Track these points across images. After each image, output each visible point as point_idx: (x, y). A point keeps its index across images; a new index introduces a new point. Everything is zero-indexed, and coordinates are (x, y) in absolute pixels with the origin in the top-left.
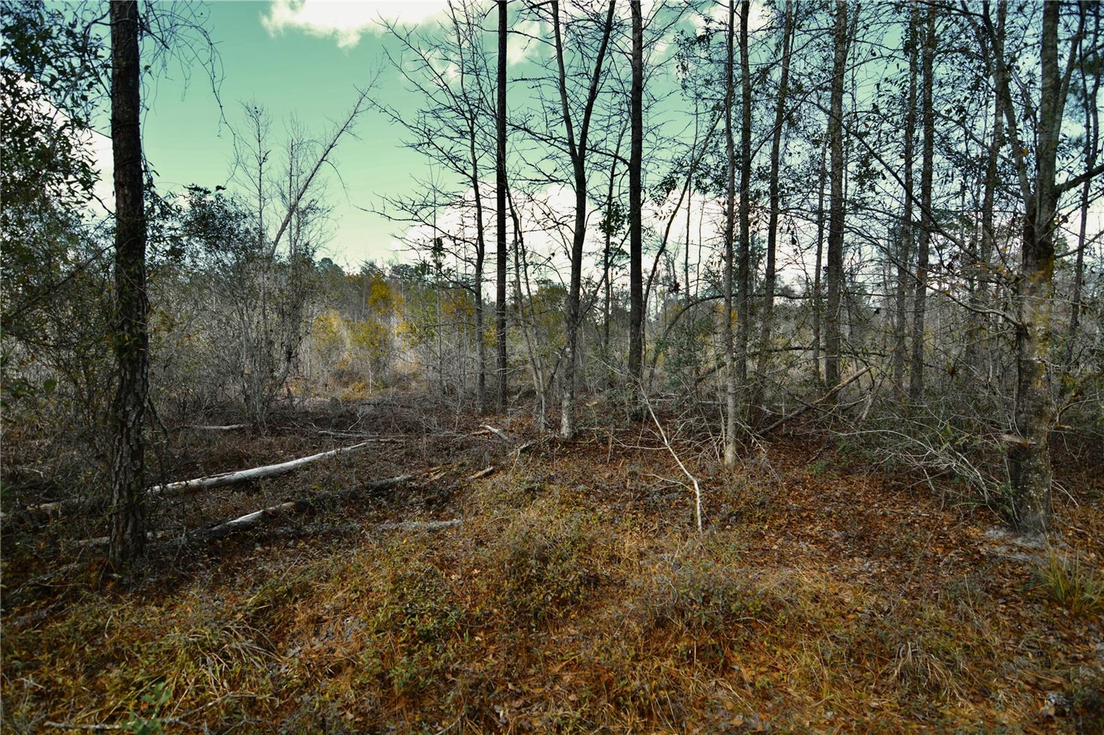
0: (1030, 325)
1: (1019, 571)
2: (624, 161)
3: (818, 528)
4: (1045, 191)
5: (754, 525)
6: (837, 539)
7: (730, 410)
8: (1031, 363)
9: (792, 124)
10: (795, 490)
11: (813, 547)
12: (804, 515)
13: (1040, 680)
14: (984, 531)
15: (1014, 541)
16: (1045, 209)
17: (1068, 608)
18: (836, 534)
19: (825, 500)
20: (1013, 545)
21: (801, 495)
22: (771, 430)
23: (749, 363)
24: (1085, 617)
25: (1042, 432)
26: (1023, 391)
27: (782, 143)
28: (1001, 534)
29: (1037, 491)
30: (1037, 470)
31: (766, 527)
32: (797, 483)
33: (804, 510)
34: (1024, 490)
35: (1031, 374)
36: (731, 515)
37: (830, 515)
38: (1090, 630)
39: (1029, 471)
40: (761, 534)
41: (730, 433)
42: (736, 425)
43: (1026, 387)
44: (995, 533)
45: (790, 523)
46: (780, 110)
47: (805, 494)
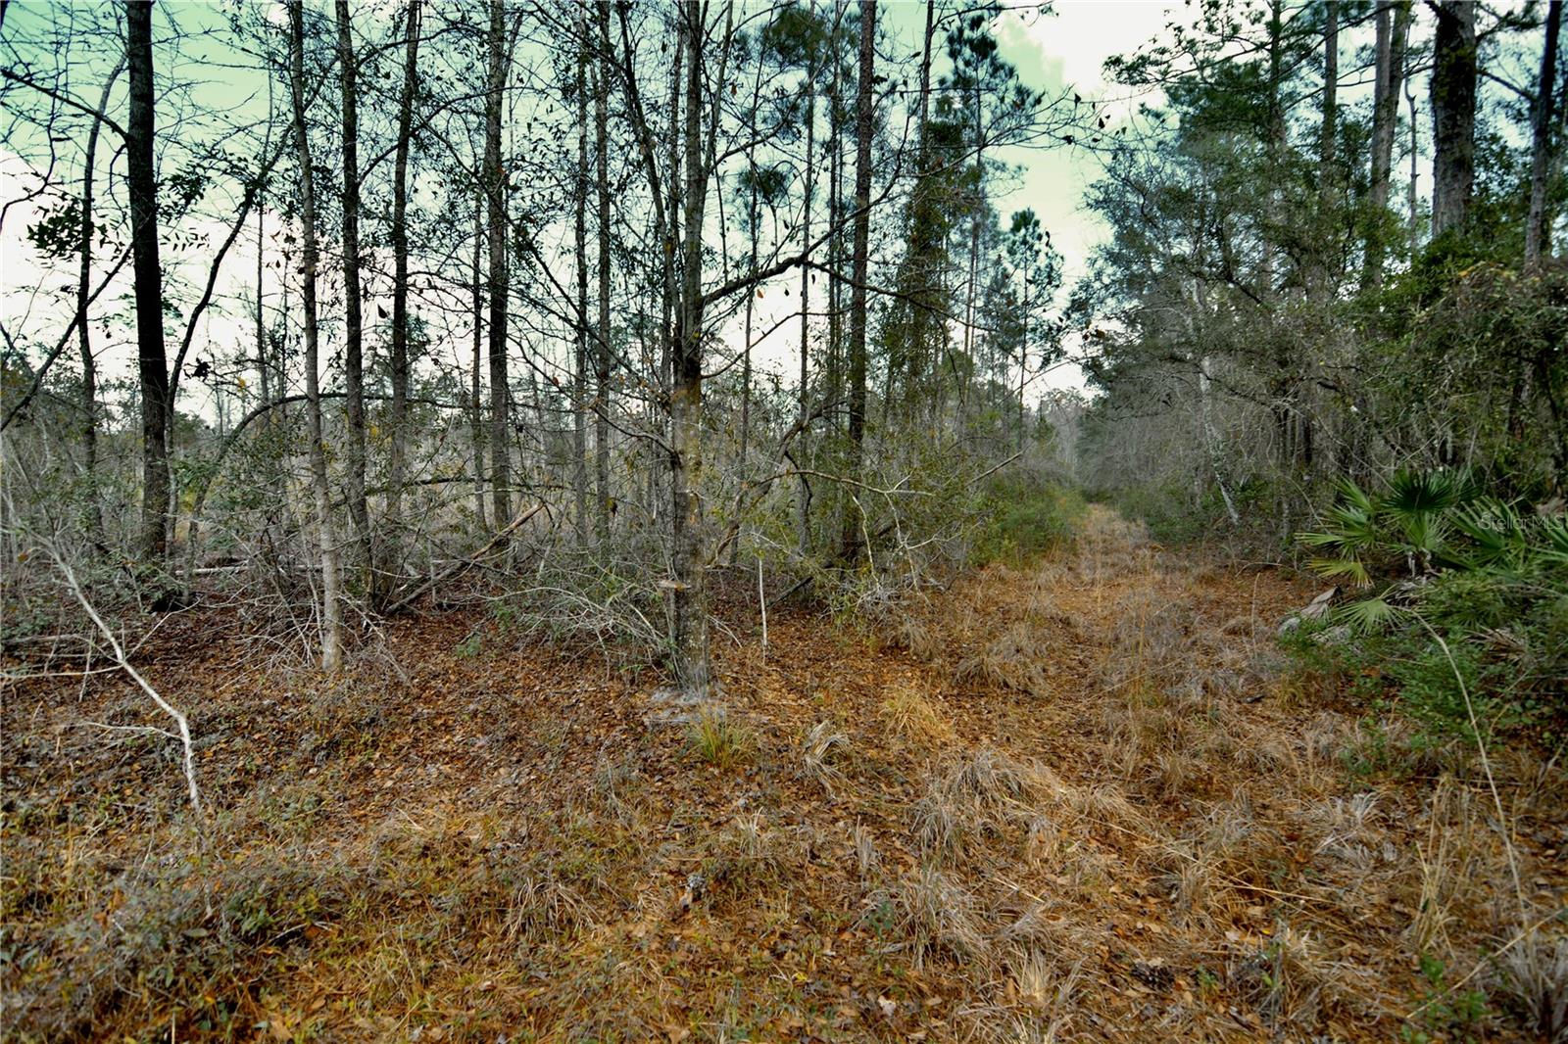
0: (682, 453)
1: (680, 736)
2: (115, 128)
3: (458, 738)
4: (690, 300)
5: (358, 757)
6: (481, 747)
7: (328, 578)
8: (684, 495)
9: (422, 146)
10: (431, 688)
11: (446, 769)
12: (439, 722)
13: (684, 863)
14: (650, 695)
15: (677, 702)
16: (690, 321)
17: (718, 766)
18: (482, 740)
19: (471, 695)
20: (676, 706)
21: (439, 694)
22: (411, 602)
23: (371, 500)
24: (733, 771)
25: (697, 573)
26: (678, 528)
27: (409, 169)
28: (666, 695)
29: (696, 640)
30: (695, 616)
31: (377, 755)
32: (436, 677)
33: (439, 715)
34: (685, 641)
35: (685, 509)
36: (316, 750)
37: (475, 714)
38: (737, 785)
39: (687, 619)
40: (368, 769)
41: (328, 614)
42: (338, 601)
43: (681, 523)
44: (660, 696)
45: (416, 740)
46: (405, 118)
47: (444, 691)
